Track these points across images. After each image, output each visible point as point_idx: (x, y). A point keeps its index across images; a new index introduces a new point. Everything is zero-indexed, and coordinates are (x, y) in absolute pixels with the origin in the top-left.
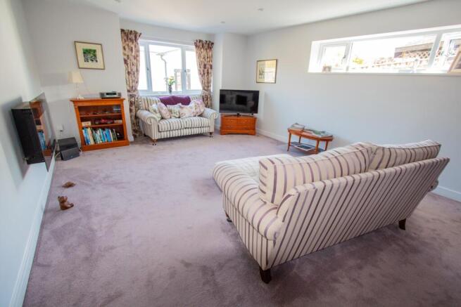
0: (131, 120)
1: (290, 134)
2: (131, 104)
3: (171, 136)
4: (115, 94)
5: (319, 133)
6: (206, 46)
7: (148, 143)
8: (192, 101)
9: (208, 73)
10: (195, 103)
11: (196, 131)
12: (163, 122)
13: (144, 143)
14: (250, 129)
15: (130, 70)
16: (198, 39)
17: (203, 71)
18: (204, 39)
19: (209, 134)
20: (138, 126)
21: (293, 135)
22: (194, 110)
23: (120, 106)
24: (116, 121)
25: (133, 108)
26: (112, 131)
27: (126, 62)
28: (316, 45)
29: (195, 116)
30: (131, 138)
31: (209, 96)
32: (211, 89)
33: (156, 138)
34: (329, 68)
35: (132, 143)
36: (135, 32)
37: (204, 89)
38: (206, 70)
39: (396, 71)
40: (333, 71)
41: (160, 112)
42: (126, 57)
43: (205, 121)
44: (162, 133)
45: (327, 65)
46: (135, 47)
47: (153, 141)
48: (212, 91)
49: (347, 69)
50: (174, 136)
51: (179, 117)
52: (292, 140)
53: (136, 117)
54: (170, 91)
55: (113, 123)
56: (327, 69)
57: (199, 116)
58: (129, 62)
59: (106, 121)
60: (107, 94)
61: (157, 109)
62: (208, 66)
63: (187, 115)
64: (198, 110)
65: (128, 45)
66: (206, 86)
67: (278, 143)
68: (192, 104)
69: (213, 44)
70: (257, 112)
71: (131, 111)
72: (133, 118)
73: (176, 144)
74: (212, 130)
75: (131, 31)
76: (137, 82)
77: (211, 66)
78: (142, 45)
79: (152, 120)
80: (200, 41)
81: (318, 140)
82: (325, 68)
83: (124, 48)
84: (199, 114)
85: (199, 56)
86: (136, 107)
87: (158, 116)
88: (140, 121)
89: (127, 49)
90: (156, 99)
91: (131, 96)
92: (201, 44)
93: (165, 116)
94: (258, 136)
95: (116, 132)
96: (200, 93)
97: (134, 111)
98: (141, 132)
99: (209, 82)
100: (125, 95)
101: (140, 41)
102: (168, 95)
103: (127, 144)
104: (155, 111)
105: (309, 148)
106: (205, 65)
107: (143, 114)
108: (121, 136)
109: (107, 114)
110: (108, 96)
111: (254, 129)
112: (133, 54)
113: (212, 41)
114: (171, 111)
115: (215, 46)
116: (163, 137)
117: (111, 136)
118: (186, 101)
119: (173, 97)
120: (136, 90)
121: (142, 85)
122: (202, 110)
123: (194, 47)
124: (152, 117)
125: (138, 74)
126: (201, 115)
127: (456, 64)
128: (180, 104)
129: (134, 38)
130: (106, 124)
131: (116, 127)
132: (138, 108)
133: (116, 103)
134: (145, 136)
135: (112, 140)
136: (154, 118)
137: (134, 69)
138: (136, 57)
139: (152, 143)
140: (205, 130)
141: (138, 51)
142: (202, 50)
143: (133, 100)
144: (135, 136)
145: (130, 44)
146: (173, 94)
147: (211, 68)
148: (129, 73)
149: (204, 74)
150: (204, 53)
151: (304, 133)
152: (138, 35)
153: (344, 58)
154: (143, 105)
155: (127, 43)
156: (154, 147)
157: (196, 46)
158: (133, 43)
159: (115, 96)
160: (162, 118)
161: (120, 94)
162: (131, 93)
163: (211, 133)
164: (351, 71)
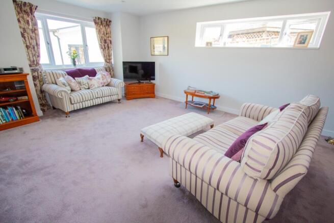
0: (38, 95)
1: (187, 96)
2: (34, 78)
3: (84, 107)
4: (15, 69)
5: (209, 93)
6: (104, 23)
7: (60, 116)
8: (98, 73)
9: (108, 47)
10: (102, 75)
11: (107, 99)
12: (74, 94)
13: (55, 117)
14: (150, 93)
15: (28, 44)
16: (97, 16)
17: (104, 46)
18: (102, 17)
19: (118, 101)
20: (46, 100)
21: (189, 96)
22: (101, 81)
23: (23, 82)
24: (19, 98)
25: (37, 82)
26: (17, 109)
27: (23, 35)
28: (199, 25)
29: (103, 86)
30: (39, 113)
31: (111, 68)
32: (112, 61)
33: (69, 111)
34: (211, 44)
35: (42, 118)
36: (30, 4)
37: (106, 61)
38: (106, 44)
39: (259, 46)
40: (213, 46)
41: (69, 85)
42: (22, 30)
43: (114, 90)
44: (75, 105)
45: (209, 41)
46: (32, 20)
47: (66, 113)
48: (113, 63)
49: (225, 44)
50: (87, 106)
51: (89, 88)
52: (188, 100)
53: (42, 91)
54: (75, 64)
55: (17, 100)
56: (209, 44)
57: (107, 86)
58: (26, 35)
59: (7, 99)
60: (5, 70)
61: (65, 82)
62: (108, 41)
63: (96, 86)
64: (105, 81)
65: (23, 18)
66: (108, 58)
67: (176, 103)
68: (98, 76)
69: (110, 21)
70: (154, 79)
71: (35, 85)
72: (39, 93)
73: (90, 113)
74: (120, 97)
75: (25, 3)
76: (39, 56)
77: (111, 41)
78: (40, 19)
79: (63, 93)
80: (99, 18)
81: (210, 98)
82: (207, 44)
83: (19, 21)
84: (106, 84)
85: (99, 32)
86: (40, 82)
87: (68, 89)
88: (47, 95)
89: (22, 22)
90: (62, 72)
91: (33, 71)
92: (100, 21)
93: (74, 88)
94: (157, 98)
95: (22, 109)
96: (103, 65)
97: (38, 85)
98: (49, 105)
99: (109, 56)
100: (27, 70)
101: (36, 14)
102: (73, 68)
103: (37, 119)
104: (64, 84)
105: (202, 105)
106: (105, 40)
107: (50, 88)
108: (28, 113)
109: (8, 91)
110: (6, 72)
111: (154, 93)
112: (31, 27)
113: (109, 19)
114: (80, 83)
115: (112, 23)
116: (76, 109)
117: (16, 114)
118: (92, 73)
119: (80, 70)
120: (38, 64)
121: (44, 59)
122: (109, 80)
123: (93, 23)
124: (63, 91)
125: (38, 48)
126: (108, 85)
127: (297, 41)
128: (87, 76)
129: (29, 11)
130: (9, 102)
131: (20, 104)
132: (42, 82)
133: (18, 79)
134: (54, 108)
135: (18, 118)
136: (65, 92)
137: (34, 43)
138: (34, 30)
139: (65, 116)
140: (115, 98)
141: (35, 24)
142: (101, 27)
143: (36, 74)
144: (43, 110)
145: (25, 16)
146: (78, 67)
147: (111, 43)
148: (27, 47)
149: (105, 48)
150: (103, 29)
151: (196, 94)
152: (33, 8)
153: (221, 36)
154: (48, 79)
155: (21, 15)
156: (68, 118)
157: (96, 23)
158: (28, 15)
159: (16, 71)
160: (72, 91)
161: (21, 69)
162: (33, 68)
163: (119, 100)
164: (227, 46)
